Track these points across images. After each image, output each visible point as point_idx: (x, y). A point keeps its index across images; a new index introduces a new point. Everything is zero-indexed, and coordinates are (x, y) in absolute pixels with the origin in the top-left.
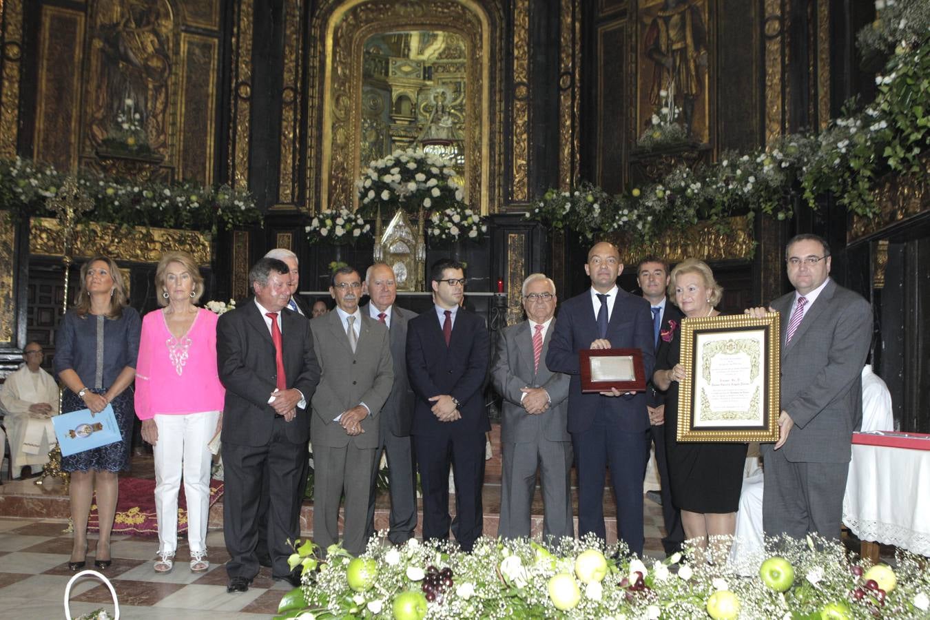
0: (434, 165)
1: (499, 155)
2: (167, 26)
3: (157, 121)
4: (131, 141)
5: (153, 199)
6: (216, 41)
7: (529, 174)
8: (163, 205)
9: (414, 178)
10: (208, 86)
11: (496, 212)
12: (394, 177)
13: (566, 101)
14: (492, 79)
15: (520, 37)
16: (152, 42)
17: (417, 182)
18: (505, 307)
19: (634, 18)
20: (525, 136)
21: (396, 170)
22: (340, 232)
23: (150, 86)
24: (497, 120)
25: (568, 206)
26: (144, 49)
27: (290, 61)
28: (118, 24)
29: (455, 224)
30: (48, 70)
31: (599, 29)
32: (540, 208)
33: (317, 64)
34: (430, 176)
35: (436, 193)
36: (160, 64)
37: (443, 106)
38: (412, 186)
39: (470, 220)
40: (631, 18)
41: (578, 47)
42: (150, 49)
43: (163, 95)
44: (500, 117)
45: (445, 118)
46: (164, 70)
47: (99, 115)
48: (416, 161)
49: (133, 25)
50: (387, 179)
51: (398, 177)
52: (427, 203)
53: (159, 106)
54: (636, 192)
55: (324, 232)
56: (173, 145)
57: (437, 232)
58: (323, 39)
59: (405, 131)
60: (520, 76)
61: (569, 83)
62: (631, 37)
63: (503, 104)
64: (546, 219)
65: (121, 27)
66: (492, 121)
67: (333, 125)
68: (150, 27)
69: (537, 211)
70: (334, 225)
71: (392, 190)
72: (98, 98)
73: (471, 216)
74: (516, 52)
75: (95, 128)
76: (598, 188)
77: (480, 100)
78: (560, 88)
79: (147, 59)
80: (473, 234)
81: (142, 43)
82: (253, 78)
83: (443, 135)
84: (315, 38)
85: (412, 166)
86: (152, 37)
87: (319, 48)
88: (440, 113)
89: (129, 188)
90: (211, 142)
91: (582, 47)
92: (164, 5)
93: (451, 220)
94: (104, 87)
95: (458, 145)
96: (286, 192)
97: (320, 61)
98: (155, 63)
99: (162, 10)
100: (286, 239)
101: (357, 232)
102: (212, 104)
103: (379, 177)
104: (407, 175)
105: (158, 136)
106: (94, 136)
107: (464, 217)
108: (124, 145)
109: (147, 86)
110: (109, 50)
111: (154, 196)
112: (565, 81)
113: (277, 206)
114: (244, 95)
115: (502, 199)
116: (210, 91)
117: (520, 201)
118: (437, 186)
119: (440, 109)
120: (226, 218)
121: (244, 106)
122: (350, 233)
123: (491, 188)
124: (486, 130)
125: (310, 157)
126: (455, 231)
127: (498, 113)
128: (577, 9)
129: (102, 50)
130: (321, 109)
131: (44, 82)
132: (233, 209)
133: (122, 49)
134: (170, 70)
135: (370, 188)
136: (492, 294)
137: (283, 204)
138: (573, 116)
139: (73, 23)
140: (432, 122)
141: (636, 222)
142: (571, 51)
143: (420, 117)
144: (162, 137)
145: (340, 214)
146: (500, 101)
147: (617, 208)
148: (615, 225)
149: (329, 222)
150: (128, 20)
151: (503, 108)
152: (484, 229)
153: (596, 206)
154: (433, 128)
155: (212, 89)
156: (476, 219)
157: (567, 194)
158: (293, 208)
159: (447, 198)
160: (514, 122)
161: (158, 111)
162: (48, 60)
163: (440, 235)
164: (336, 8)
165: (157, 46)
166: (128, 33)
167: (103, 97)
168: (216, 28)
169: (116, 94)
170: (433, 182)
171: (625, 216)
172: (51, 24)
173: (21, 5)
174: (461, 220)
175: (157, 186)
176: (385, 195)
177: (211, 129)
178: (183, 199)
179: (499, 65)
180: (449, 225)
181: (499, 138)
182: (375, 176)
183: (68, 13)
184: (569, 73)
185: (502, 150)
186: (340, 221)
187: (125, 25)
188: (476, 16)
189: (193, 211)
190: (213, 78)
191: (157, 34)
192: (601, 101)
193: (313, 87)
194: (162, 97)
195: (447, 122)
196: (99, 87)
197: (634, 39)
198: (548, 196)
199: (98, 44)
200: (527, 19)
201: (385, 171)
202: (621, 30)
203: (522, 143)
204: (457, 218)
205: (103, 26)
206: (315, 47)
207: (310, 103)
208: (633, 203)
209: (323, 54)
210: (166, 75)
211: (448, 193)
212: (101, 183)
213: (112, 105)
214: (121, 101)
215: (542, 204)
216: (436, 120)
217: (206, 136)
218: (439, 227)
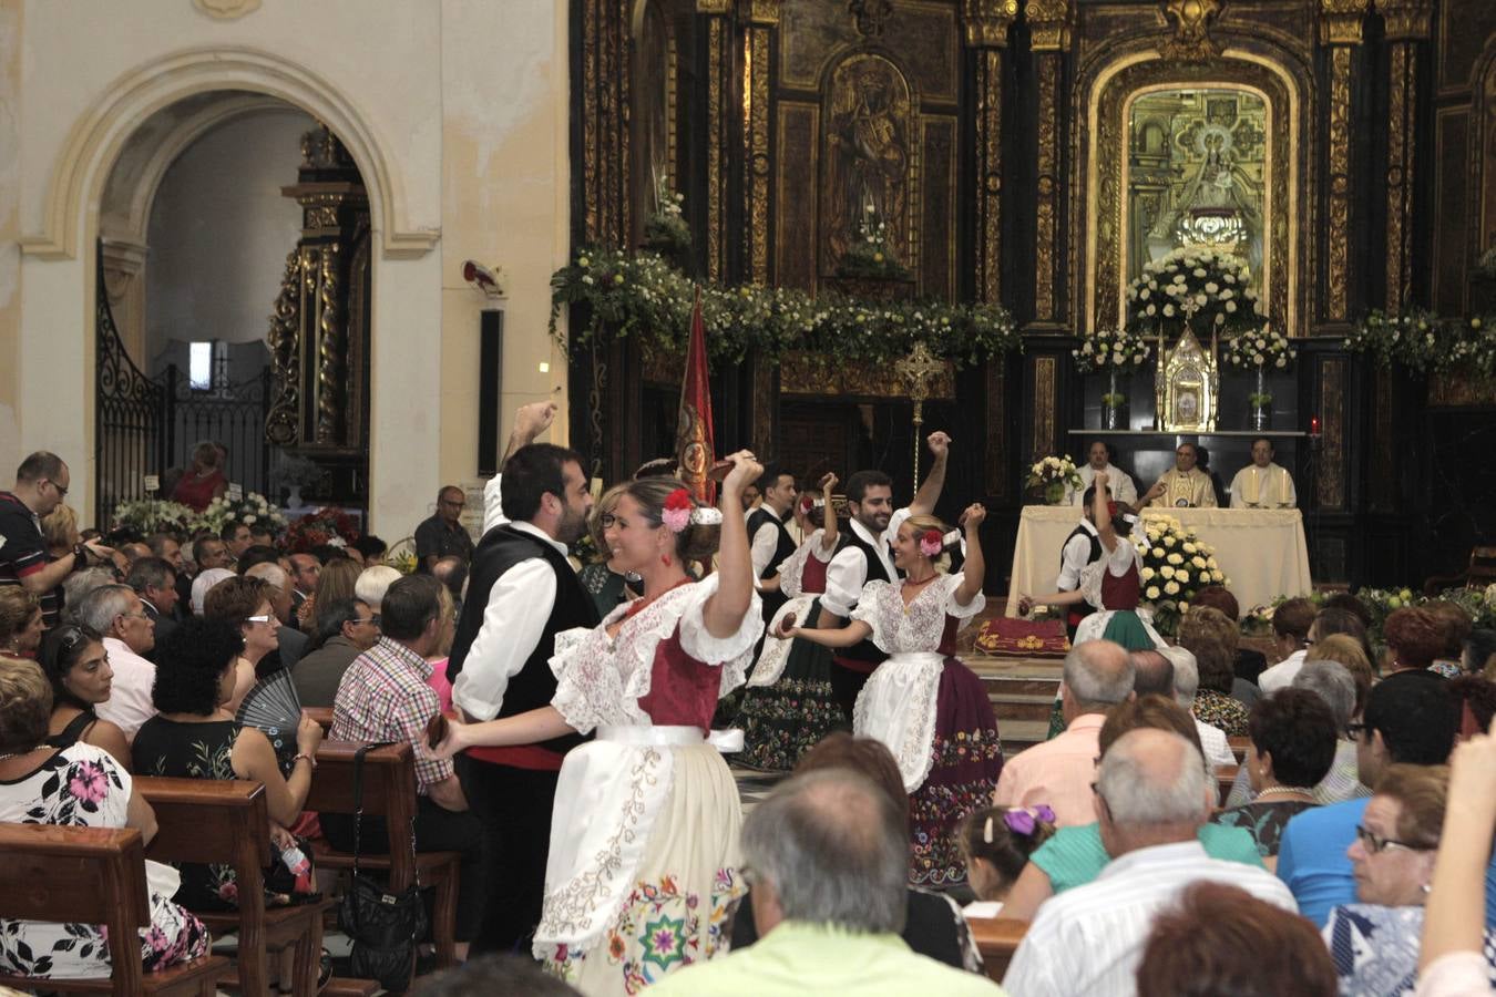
0: (1227, 271)
1: (1311, 261)
2: (903, 107)
3: (896, 228)
4: (879, 257)
5: (904, 324)
6: (955, 118)
7: (1347, 287)
8: (914, 330)
9: (1204, 288)
10: (948, 176)
11: (1307, 335)
12: (1177, 288)
13: (1394, 202)
14: (1302, 163)
15: (1338, 114)
16: (888, 129)
17: (1207, 294)
18: (1320, 449)
19: (1480, 106)
20: (1343, 240)
21: (1180, 278)
22: (1118, 359)
23: (888, 184)
24: (1308, 217)
25: (1396, 337)
26: (880, 139)
27: (1047, 141)
28: (852, 112)
29: (1259, 351)
30: (786, 177)
31: (1438, 111)
32: (1364, 337)
33: (1078, 142)
34: (1223, 285)
35: (1231, 307)
36: (896, 156)
37: (1218, 156)
38: (1202, 299)
39: (1276, 345)
40: (1476, 103)
41: (1410, 134)
42: (886, 139)
43: (901, 193)
44: (1311, 214)
45: (1222, 174)
46: (900, 164)
47: (836, 225)
48: (1205, 266)
49: (868, 112)
50: (1171, 290)
51: (1183, 288)
52: (1220, 318)
53: (898, 208)
54: (1476, 322)
55: (1100, 360)
56: (914, 255)
57: (1236, 359)
58: (1085, 110)
59: (1154, 175)
60: (1339, 164)
61: (1399, 177)
62: (1475, 130)
63: (1316, 198)
64: (1371, 350)
65: (855, 116)
66: (1301, 217)
67: (1099, 218)
68: (886, 111)
69: (1359, 339)
70: (1111, 352)
71: (1177, 304)
72: (835, 205)
73: (1277, 340)
74: (1333, 134)
75: (833, 241)
76: (1434, 314)
77: (1286, 189)
78: (1387, 185)
79: (883, 152)
80: (1281, 362)
81: (877, 132)
82: (1001, 166)
83: (1220, 200)
84: (1075, 108)
85: (1200, 273)
86: (887, 123)
87: (1080, 121)
88: (1213, 164)
89: (877, 313)
90: (952, 246)
91: (1416, 136)
92: (900, 82)
93: (1254, 346)
94: (841, 193)
95: (1243, 216)
96: (1044, 303)
97: (1082, 139)
98: (891, 155)
99: (898, 89)
100: (1047, 365)
101: (1138, 359)
102: (952, 198)
103: (1159, 284)
104: (1195, 285)
105: (897, 245)
106: (833, 251)
107: (1270, 342)
108: (872, 262)
109: (884, 185)
110: (845, 145)
111: (905, 322)
112: (1394, 177)
113: (1034, 324)
114: (992, 188)
115: (1314, 317)
116: (951, 183)
117: (1336, 321)
118: (1232, 299)
119: (1213, 159)
120: (986, 346)
121: (994, 201)
122: (1129, 360)
123: (1300, 301)
124: (1293, 226)
125: (1072, 261)
126: (1259, 360)
127: (1309, 209)
128: (1411, 87)
129: (838, 146)
130: (1084, 199)
131: (781, 191)
132: (991, 334)
133: (857, 142)
134: (908, 162)
135: (1148, 302)
136: (1303, 434)
137: (1042, 321)
138: (1403, 219)
139: (808, 117)
140: (1203, 179)
141: (1476, 355)
142: (1402, 139)
143: (1174, 152)
144: (901, 246)
145: (1117, 337)
146: (1313, 194)
147: (1455, 340)
148: (1452, 358)
149: (1104, 347)
150: (863, 106)
151: (1315, 203)
152: (1293, 354)
153: (1430, 336)
154: (1206, 189)
155: (952, 180)
156: (1283, 343)
157: (1396, 321)
158: (1053, 325)
159: (1245, 315)
160: (1329, 222)
161: (896, 214)
162: (785, 165)
163: (1241, 363)
164: (1102, 69)
165: (893, 134)
166: (863, 121)
167: (840, 204)
168: (954, 103)
169: (854, 200)
170: (1227, 294)
171: (1462, 348)
172: (787, 122)
173: (766, 110)
174: (1267, 346)
175: (907, 308)
176: (1168, 310)
177: (953, 229)
178: (935, 322)
179: (1310, 147)
180: (1253, 352)
181: (1310, 241)
182: (1153, 285)
183: (802, 106)
184: (1396, 167)
185: (1315, 256)
186: (1118, 347)
187: (860, 113)
188: (1280, 81)
189: (946, 336)
190: (954, 167)
191: (892, 120)
192: (1438, 203)
193: (1074, 172)
194: (900, 198)
195: (1224, 180)
196: (836, 191)
197: (1479, 133)
198: (1372, 320)
199: (833, 139)
200: (1347, 92)
201: (1165, 278)
202: (1464, 117)
203: (1340, 250)
204: (1261, 344)
205: (838, 117)
206: (1075, 122)
207: (1070, 194)
208: (1472, 335)
209: (1085, 129)
210: (904, 168)
211: (1245, 305)
212: (851, 309)
213: (849, 211)
214: (859, 206)
215: (1365, 331)
216: (1209, 177)
217: (947, 238)
218: (1239, 353)
